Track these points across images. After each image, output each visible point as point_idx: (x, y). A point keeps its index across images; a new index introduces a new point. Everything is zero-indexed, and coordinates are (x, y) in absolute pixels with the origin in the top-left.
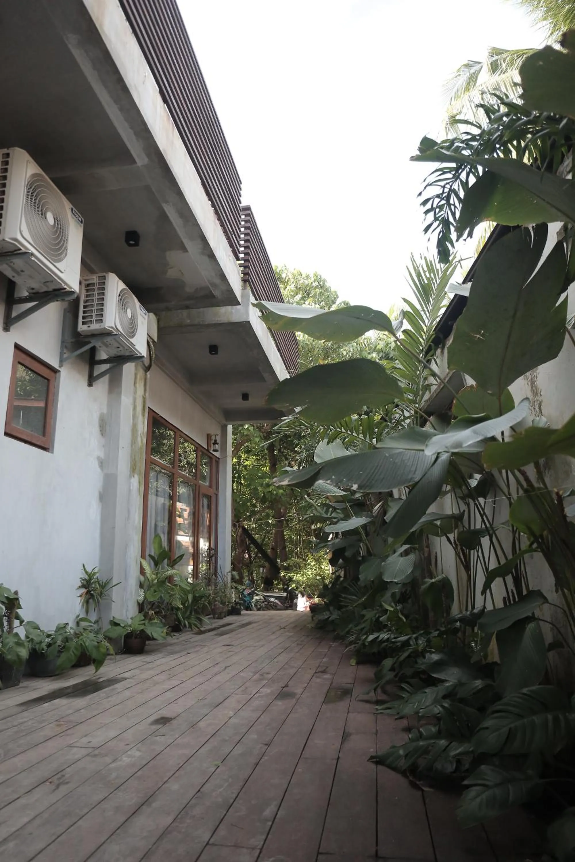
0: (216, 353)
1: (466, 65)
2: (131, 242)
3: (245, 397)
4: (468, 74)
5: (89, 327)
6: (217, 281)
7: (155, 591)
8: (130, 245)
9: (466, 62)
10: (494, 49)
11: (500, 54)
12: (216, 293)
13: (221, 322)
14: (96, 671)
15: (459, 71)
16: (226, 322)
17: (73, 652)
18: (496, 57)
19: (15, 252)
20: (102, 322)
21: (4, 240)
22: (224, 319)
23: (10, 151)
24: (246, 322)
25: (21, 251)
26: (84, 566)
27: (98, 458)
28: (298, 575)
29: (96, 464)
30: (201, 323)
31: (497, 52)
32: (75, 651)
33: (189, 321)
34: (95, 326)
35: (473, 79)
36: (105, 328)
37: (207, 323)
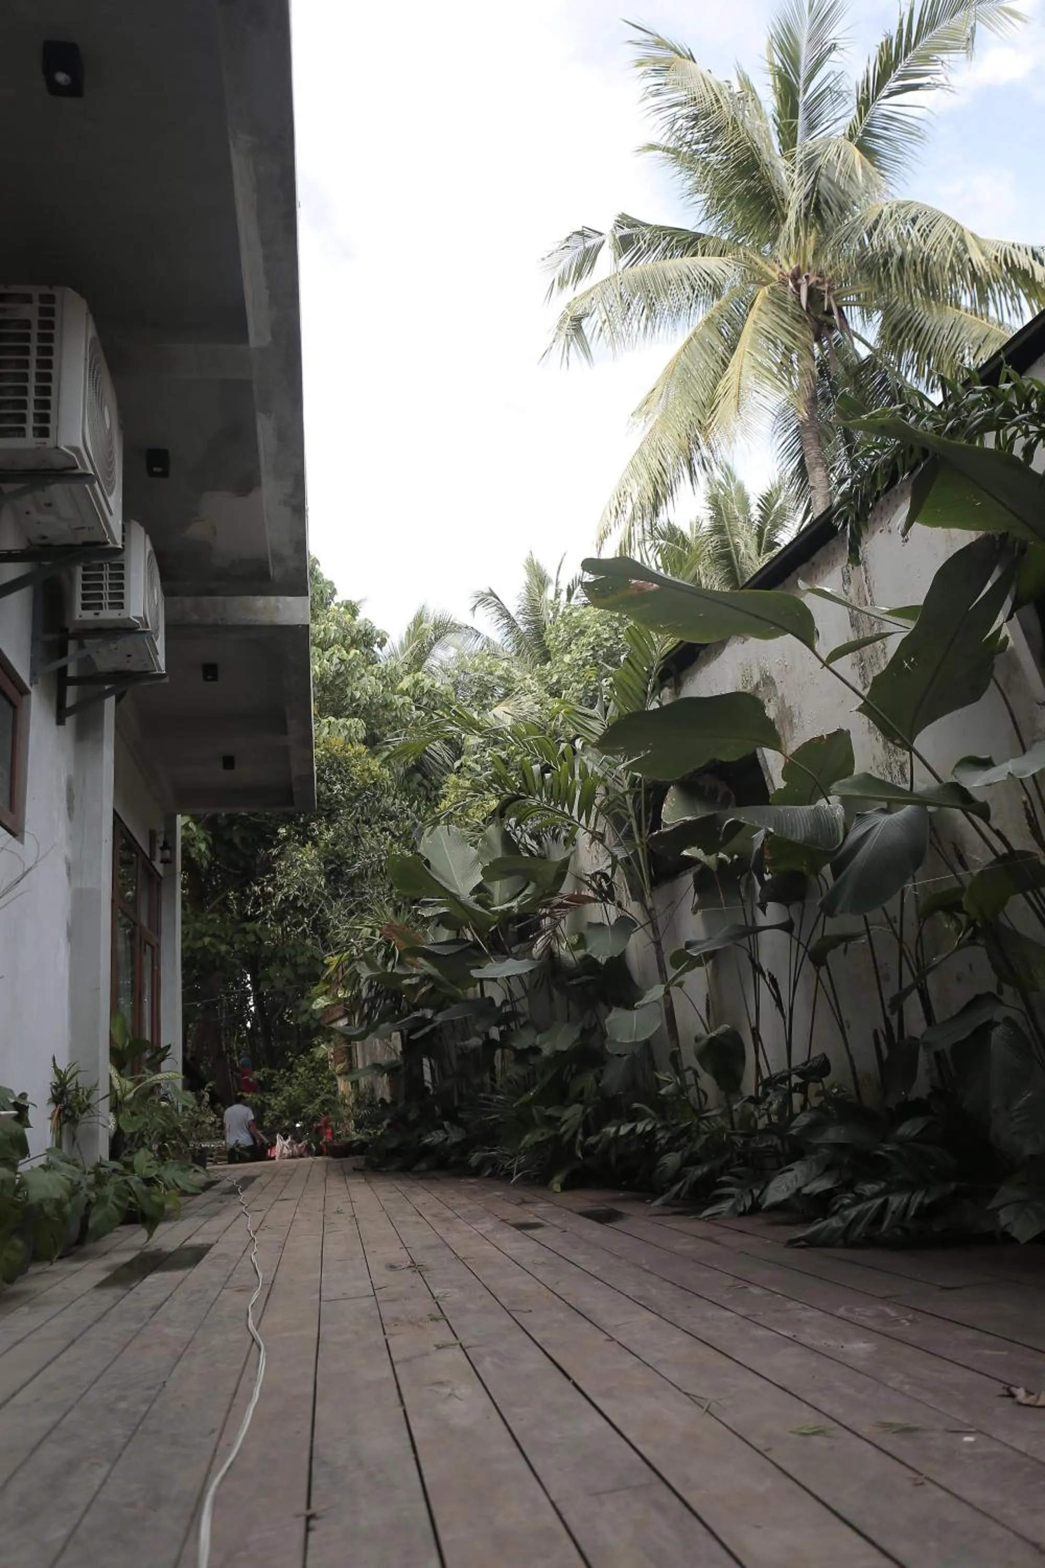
0: (215, 678)
1: (578, 233)
2: (156, 469)
3: (229, 762)
4: (582, 247)
5: (97, 614)
6: (287, 551)
7: (133, 1114)
8: (152, 474)
9: (580, 229)
10: (624, 216)
11: (635, 226)
12: (275, 572)
13: (257, 623)
14: (149, 1238)
15: (568, 239)
16: (268, 623)
17: (115, 1204)
18: (627, 231)
19: (66, 472)
20: (123, 608)
21: (57, 448)
22: (265, 619)
23: (57, 292)
24: (303, 625)
25: (76, 471)
26: (54, 1060)
27: (66, 858)
28: (279, 1098)
29: (63, 869)
30: (220, 622)
31: (625, 221)
32: (118, 1202)
33: (196, 617)
34: (108, 614)
35: (589, 258)
36: (129, 618)
37: (230, 623)
